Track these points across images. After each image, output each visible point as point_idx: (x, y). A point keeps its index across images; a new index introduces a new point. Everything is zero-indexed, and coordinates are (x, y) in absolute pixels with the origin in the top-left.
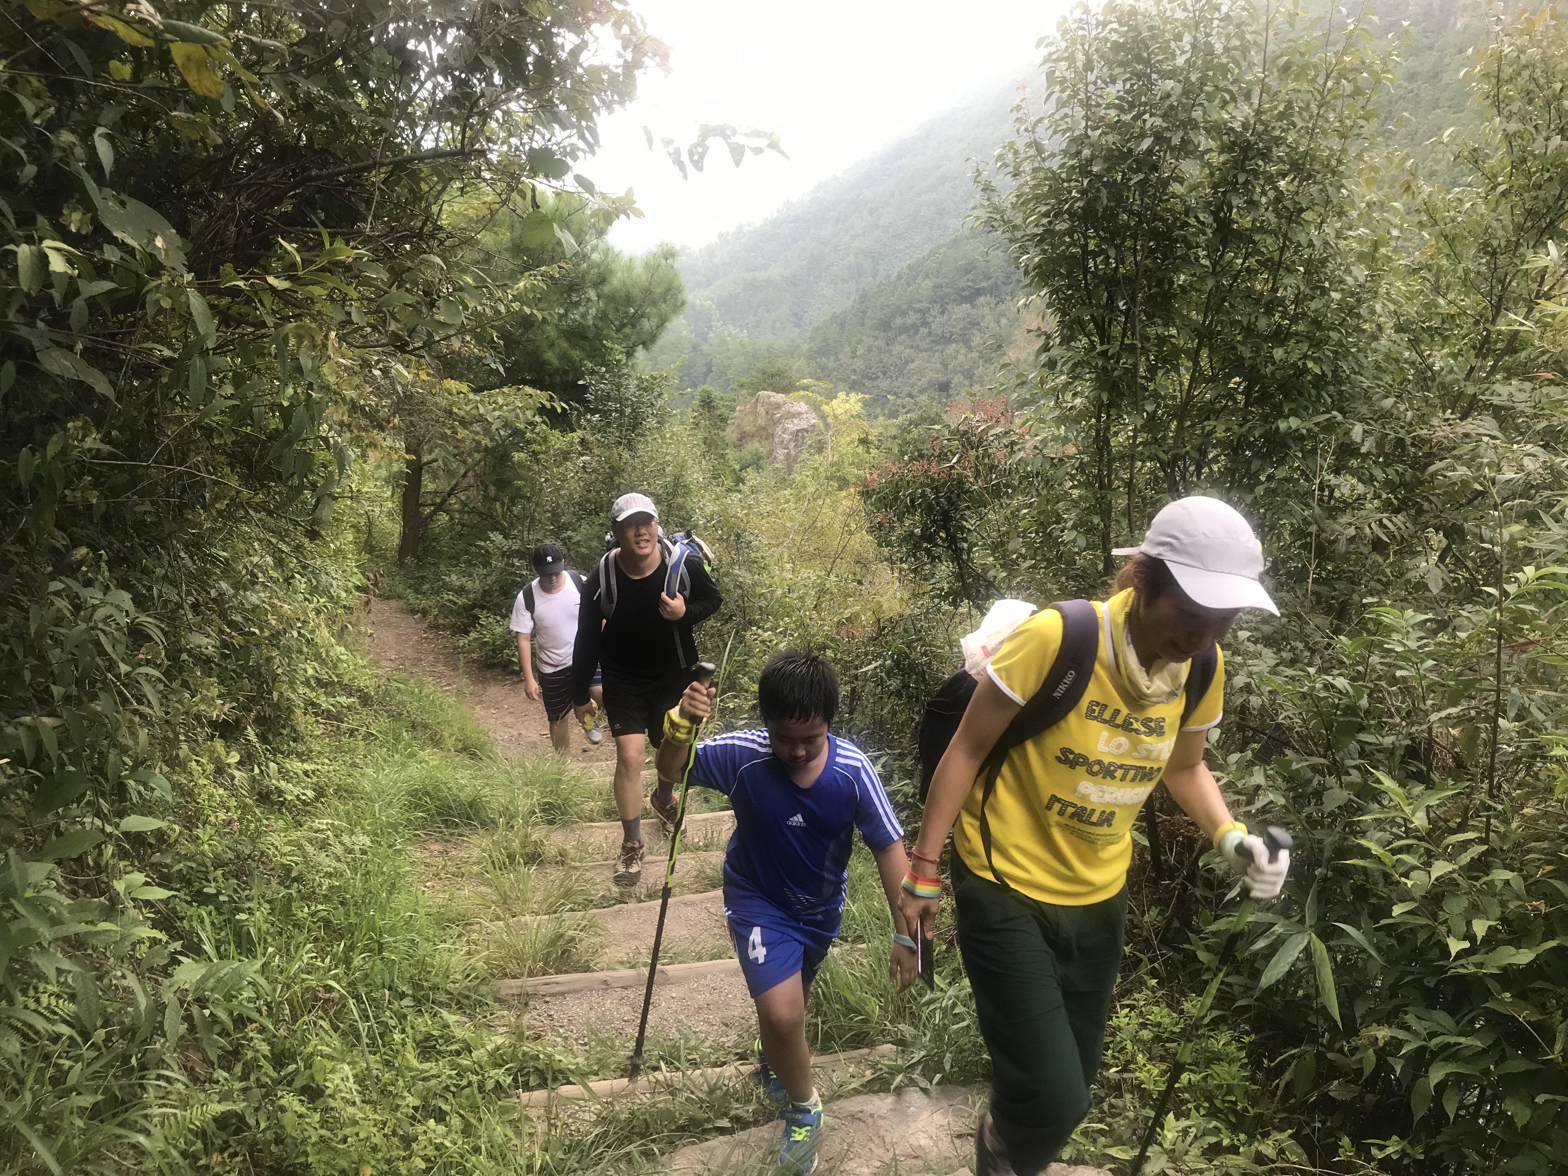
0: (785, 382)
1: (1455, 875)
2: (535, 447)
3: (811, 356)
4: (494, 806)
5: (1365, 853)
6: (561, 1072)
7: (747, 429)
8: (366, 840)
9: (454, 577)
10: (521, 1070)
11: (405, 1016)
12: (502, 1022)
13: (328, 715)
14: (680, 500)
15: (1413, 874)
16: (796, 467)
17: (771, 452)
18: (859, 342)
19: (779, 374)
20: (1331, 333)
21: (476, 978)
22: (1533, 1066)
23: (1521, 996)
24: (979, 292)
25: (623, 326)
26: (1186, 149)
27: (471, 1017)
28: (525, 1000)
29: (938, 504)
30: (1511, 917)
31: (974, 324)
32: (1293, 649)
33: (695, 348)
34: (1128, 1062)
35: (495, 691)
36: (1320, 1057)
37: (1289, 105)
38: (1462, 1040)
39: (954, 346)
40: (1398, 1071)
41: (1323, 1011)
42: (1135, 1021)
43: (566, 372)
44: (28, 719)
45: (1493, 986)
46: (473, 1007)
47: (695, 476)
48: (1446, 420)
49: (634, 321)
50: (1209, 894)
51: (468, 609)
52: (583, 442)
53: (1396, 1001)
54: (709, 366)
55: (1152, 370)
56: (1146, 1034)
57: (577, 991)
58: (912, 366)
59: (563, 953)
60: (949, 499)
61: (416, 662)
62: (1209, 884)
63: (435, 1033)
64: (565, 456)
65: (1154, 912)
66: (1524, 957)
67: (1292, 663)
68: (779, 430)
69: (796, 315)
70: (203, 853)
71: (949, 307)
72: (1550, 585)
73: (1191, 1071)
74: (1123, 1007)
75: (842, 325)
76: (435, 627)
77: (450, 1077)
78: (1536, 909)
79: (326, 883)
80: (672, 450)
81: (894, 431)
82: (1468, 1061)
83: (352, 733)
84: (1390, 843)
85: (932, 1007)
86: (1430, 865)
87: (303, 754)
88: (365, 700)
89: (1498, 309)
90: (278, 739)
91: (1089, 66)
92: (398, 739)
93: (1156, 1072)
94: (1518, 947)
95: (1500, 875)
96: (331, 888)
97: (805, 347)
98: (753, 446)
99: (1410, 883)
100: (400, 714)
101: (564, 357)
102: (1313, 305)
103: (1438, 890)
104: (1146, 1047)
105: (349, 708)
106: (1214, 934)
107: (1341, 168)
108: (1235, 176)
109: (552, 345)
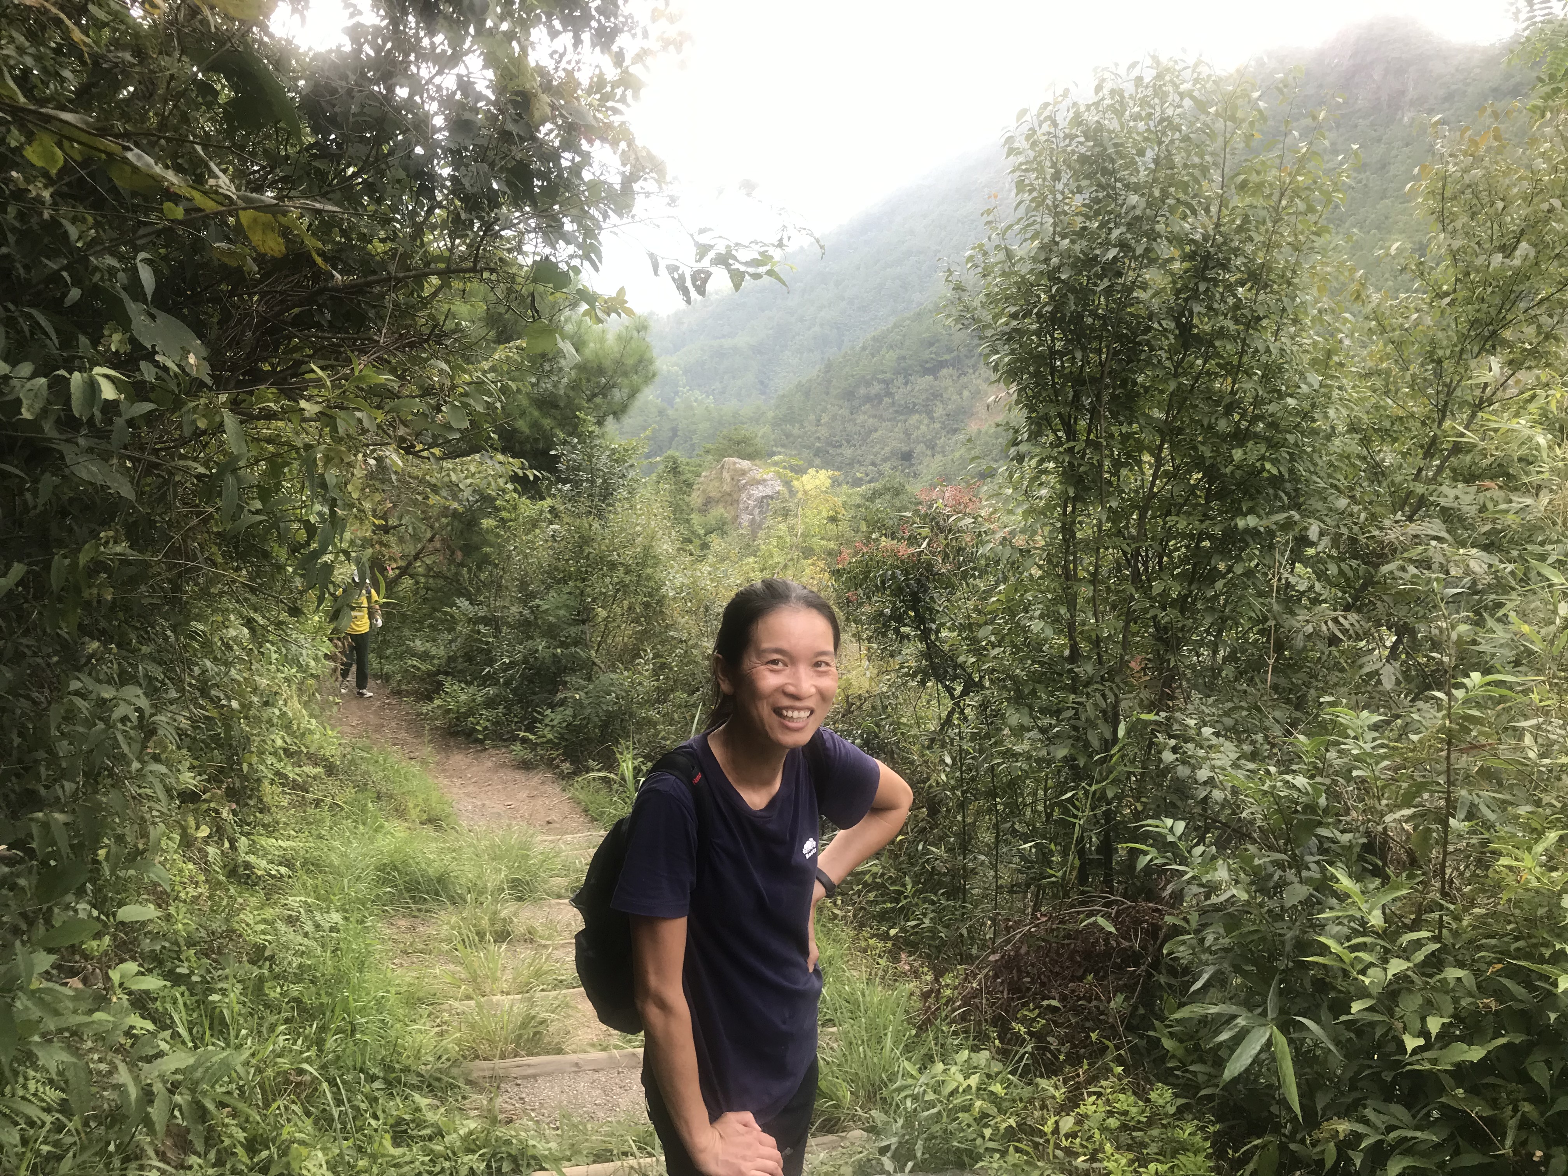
0: (750, 450)
1: (1410, 973)
2: (504, 514)
3: (777, 423)
4: (463, 881)
5: (1324, 950)
6: (534, 1157)
7: (712, 494)
8: (336, 917)
9: (418, 642)
10: (494, 1155)
11: (376, 1100)
12: (474, 1105)
13: (295, 786)
14: (649, 571)
15: (1370, 971)
16: (761, 534)
17: (736, 518)
18: (824, 410)
19: (745, 441)
20: (1288, 436)
21: (448, 1060)
22: (1487, 1160)
23: (1473, 1091)
24: (942, 365)
25: (595, 395)
26: (1149, 258)
27: (443, 1101)
28: (497, 1081)
29: (908, 586)
30: (1463, 1014)
31: (936, 395)
32: (1253, 743)
33: (661, 413)
34: (1096, 1151)
35: (459, 759)
36: (1283, 1147)
37: (1246, 219)
38: (1418, 1134)
39: (917, 416)
40: (1358, 1164)
41: (1284, 1103)
42: (1102, 1109)
43: (536, 440)
44: (40, 815)
45: (1448, 1081)
46: (444, 1090)
47: (665, 547)
48: (1397, 522)
49: (605, 390)
50: (1173, 981)
51: (431, 674)
52: (552, 509)
53: (1356, 1095)
54: (675, 431)
55: (1117, 465)
56: (1113, 1123)
57: (548, 1074)
58: (875, 435)
59: (535, 1034)
60: (918, 581)
61: (379, 728)
62: (1172, 972)
63: (407, 1117)
64: (534, 523)
65: (1120, 998)
66: (1476, 1054)
67: (1253, 756)
68: (744, 496)
69: (762, 383)
70: (176, 932)
71: (912, 378)
72: (1496, 693)
73: (1157, 1161)
74: (1090, 1094)
75: (807, 394)
76: (398, 693)
77: (423, 1163)
78: (1487, 1006)
79: (296, 962)
80: (643, 520)
81: (858, 500)
82: (1423, 1155)
83: (318, 803)
84: (1348, 939)
85: (903, 1094)
86: (1386, 961)
87: (269, 825)
88: (330, 770)
89: (1443, 412)
90: (245, 810)
91: (1057, 177)
92: (364, 810)
93: (1124, 1161)
94: (1470, 1044)
95: (1452, 973)
96: (300, 966)
97: (770, 414)
98: (718, 511)
99: (1367, 981)
100: (366, 785)
101: (535, 425)
102: (1271, 408)
103: (1396, 986)
104: (1113, 1135)
105: (315, 778)
106: (1178, 1021)
107: (1296, 281)
108: (1196, 284)
109: (523, 414)
